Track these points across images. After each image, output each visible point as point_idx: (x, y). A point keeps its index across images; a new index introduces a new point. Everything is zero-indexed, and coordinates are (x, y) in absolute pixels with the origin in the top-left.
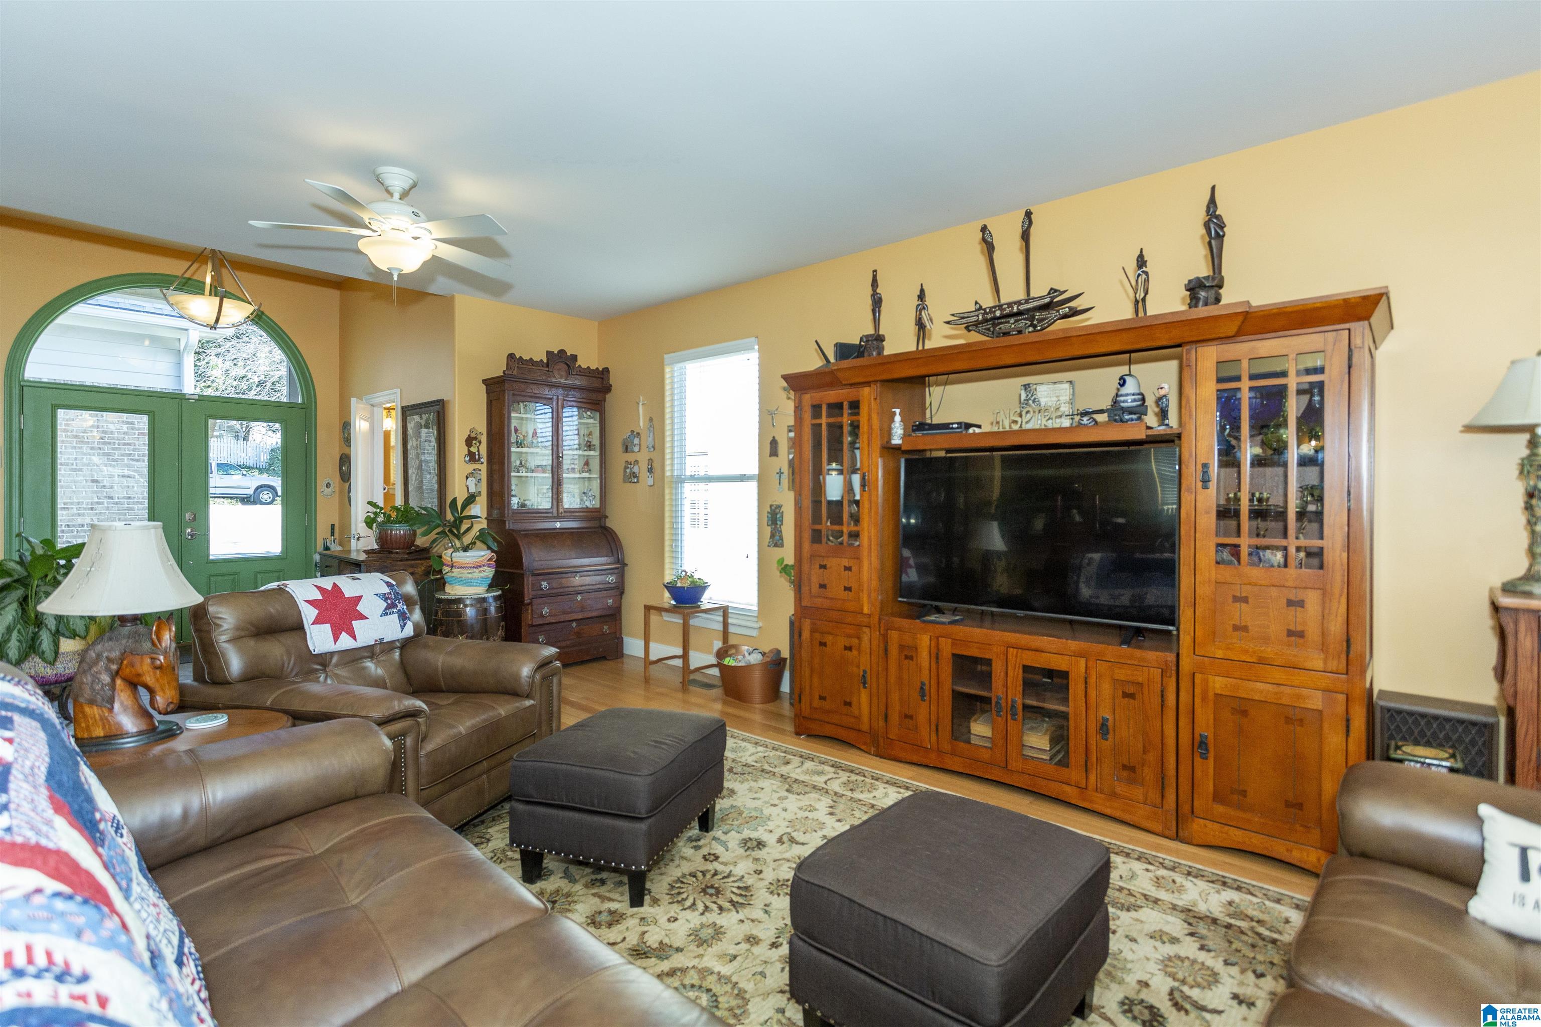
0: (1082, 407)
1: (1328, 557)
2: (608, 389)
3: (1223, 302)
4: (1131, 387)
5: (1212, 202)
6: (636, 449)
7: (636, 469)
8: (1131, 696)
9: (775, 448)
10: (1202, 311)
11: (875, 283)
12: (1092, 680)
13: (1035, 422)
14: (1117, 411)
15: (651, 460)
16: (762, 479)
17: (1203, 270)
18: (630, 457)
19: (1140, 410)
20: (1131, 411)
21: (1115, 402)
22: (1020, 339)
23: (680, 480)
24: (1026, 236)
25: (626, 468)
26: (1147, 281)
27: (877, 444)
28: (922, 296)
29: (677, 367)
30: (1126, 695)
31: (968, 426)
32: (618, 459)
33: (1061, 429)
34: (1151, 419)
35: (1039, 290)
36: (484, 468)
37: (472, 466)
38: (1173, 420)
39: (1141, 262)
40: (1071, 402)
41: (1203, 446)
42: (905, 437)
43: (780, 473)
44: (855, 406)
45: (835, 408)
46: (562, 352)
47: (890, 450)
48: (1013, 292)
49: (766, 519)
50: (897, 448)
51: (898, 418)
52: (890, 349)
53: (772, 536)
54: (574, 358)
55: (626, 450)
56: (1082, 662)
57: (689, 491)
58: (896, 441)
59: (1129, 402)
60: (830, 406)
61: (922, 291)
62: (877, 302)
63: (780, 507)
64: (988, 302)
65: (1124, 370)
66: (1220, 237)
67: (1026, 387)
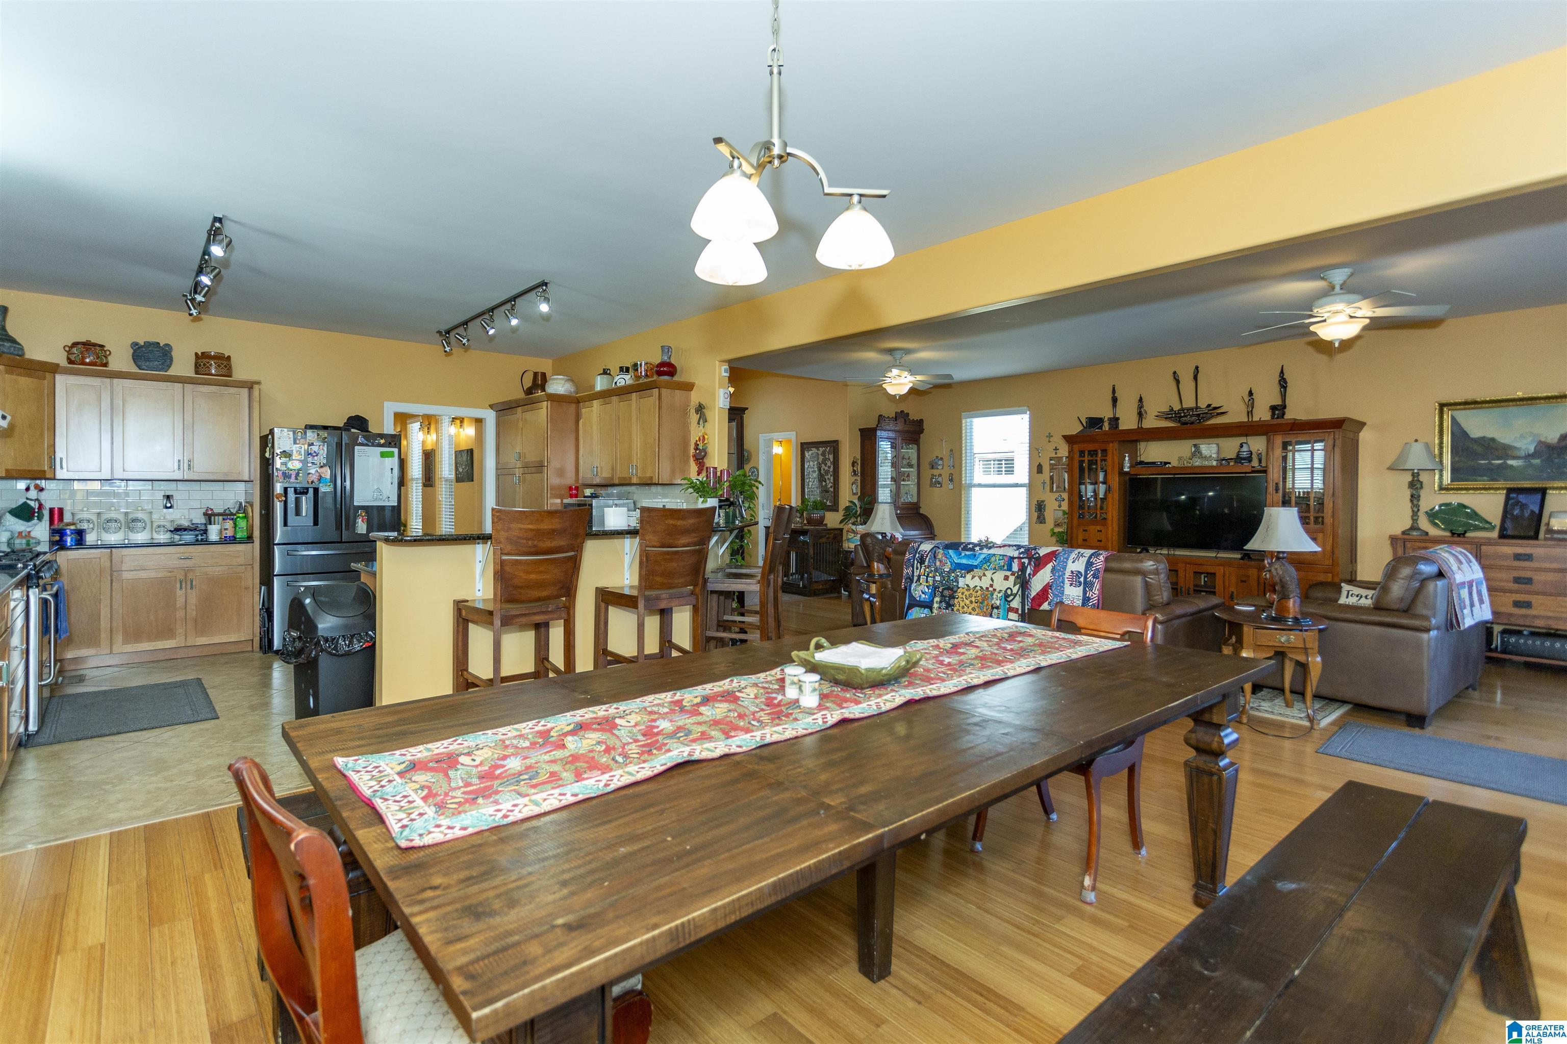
0: (1222, 457)
1: (1326, 521)
2: (922, 431)
3: (1286, 417)
4: (1245, 448)
5: (1282, 372)
6: (940, 467)
7: (940, 479)
8: (1245, 582)
9: (1040, 469)
10: (1276, 421)
11: (1114, 391)
12: (1227, 576)
13: (1197, 463)
14: (1238, 459)
15: (951, 475)
16: (1031, 487)
17: (1278, 402)
18: (936, 472)
19: (1249, 459)
20: (1244, 459)
21: (1238, 455)
22: (1193, 426)
23: (972, 486)
24: (1195, 378)
25: (932, 478)
26: (1253, 403)
27: (1116, 470)
28: (1141, 400)
29: (968, 420)
30: (1242, 581)
31: (1166, 463)
32: (927, 473)
33: (1213, 467)
34: (1255, 463)
35: (1203, 404)
36: (859, 478)
37: (853, 479)
38: (1264, 464)
39: (1251, 393)
40: (1218, 453)
41: (1276, 475)
42: (1131, 467)
43: (1044, 483)
44: (1104, 451)
45: (1093, 453)
46: (902, 412)
47: (1122, 473)
48: (1189, 403)
49: (1034, 509)
50: (1127, 473)
51: (1127, 459)
52: (1123, 426)
53: (1039, 517)
54: (908, 414)
55: (932, 468)
56: (1222, 568)
57: (975, 491)
58: (1126, 469)
59: (1244, 455)
60: (1089, 451)
61: (1141, 398)
62: (1115, 400)
63: (1043, 501)
64: (1177, 407)
65: (1243, 439)
66: (1285, 388)
67: (1195, 445)
